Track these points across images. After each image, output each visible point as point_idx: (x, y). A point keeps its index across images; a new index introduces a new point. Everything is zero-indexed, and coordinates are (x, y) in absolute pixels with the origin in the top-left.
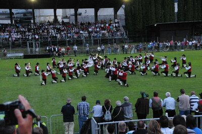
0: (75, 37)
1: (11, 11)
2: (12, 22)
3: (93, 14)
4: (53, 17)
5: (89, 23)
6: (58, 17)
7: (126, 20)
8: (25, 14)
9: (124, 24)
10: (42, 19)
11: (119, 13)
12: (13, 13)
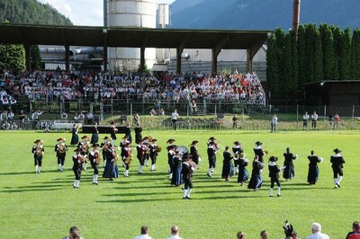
0: (175, 98)
1: (67, 48)
2: (67, 67)
3: (210, 59)
4: (138, 62)
6: (147, 62)
8: (91, 55)
9: (265, 80)
10: (120, 64)
11: (256, 58)
12: (71, 53)
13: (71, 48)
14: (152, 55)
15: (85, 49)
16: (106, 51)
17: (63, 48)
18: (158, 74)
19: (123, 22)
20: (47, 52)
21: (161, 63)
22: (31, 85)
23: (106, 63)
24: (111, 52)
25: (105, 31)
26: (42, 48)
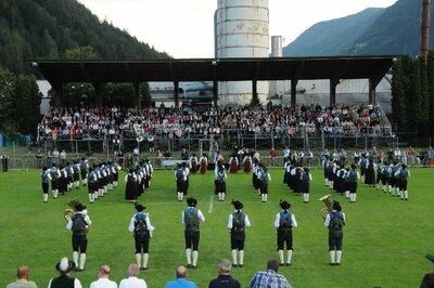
0: (290, 132)
1: (176, 85)
2: (177, 104)
4: (251, 97)
5: (318, 107)
6: (259, 96)
7: (394, 102)
8: (202, 92)
10: (231, 99)
12: (181, 91)
13: (183, 85)
14: (264, 87)
15: (198, 85)
16: (215, 89)
17: (170, 85)
20: (158, 92)
22: (140, 122)
23: (216, 98)
24: (223, 87)
25: (214, 62)
26: (153, 85)
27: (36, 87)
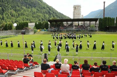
2: (67, 25)
3: (89, 23)
4: (78, 24)
8: (71, 23)
9: (98, 26)
10: (75, 24)
11: (97, 23)
13: (68, 22)
14: (80, 23)
15: (71, 22)
16: (73, 23)
17: (66, 22)
18: (81, 26)
19: (76, 18)
21: (81, 24)
23: (72, 24)
24: (74, 22)
25: (72, 19)
26: (64, 22)
27: (48, 23)
